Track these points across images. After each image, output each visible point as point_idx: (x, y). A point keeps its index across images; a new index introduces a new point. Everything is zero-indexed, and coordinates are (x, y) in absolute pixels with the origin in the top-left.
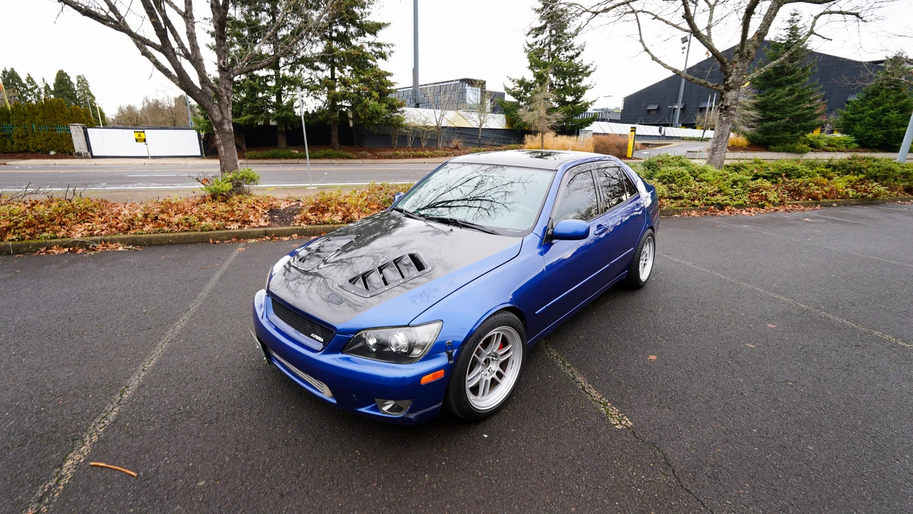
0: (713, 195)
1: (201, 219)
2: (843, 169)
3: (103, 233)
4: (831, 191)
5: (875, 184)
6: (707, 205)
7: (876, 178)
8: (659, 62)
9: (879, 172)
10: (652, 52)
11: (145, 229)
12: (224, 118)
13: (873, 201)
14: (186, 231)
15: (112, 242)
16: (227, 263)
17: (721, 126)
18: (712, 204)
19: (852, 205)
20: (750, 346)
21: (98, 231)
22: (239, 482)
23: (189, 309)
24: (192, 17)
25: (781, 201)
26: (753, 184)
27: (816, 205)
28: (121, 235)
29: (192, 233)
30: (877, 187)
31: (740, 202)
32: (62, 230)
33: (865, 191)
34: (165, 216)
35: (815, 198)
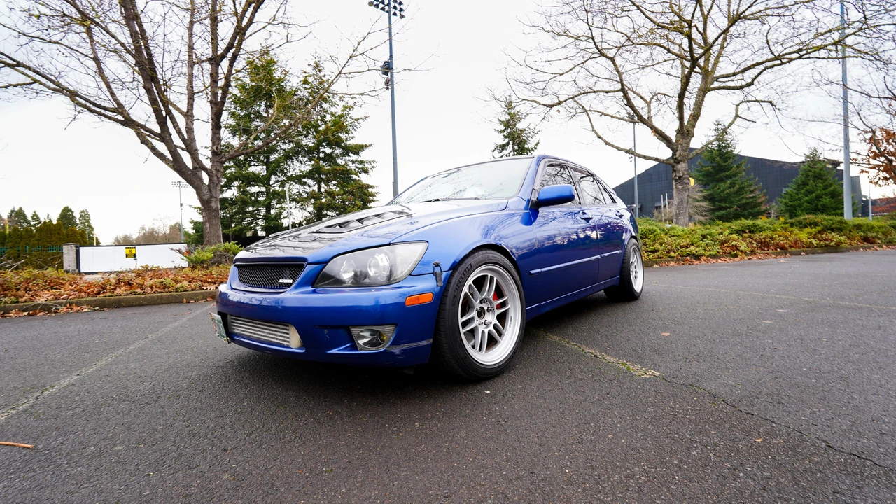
0: (687, 248)
1: (177, 282)
2: (800, 224)
3: (70, 297)
4: (796, 242)
5: (833, 234)
6: (682, 256)
7: (833, 230)
8: (612, 146)
9: (833, 224)
10: (605, 138)
11: (116, 293)
12: (212, 196)
13: (837, 248)
14: (159, 293)
15: (78, 304)
16: (198, 312)
17: (679, 194)
18: (688, 255)
19: (818, 253)
20: (768, 322)
21: (65, 296)
22: (169, 444)
23: (148, 338)
24: (192, 116)
25: (752, 251)
26: (721, 238)
27: (786, 254)
28: (90, 298)
29: (165, 294)
30: (835, 237)
31: (713, 253)
32: (27, 295)
33: (827, 240)
34: (140, 281)
35: (783, 248)
